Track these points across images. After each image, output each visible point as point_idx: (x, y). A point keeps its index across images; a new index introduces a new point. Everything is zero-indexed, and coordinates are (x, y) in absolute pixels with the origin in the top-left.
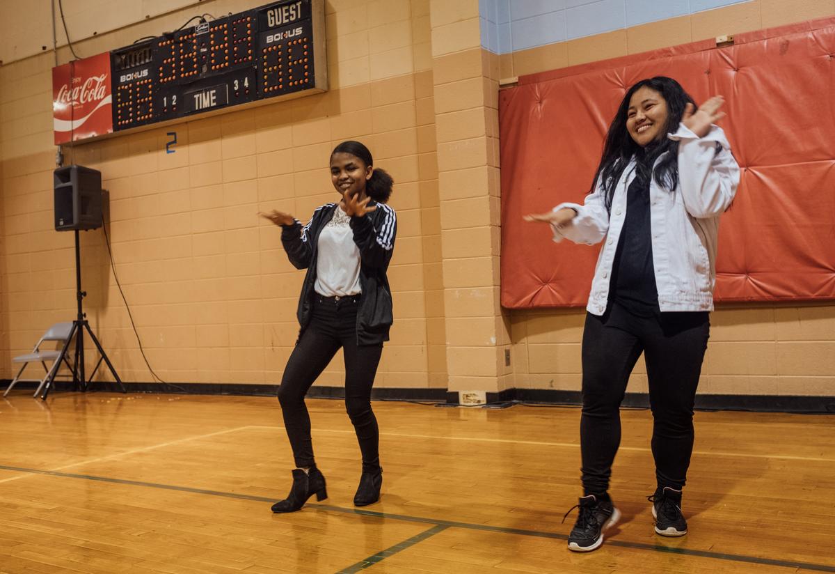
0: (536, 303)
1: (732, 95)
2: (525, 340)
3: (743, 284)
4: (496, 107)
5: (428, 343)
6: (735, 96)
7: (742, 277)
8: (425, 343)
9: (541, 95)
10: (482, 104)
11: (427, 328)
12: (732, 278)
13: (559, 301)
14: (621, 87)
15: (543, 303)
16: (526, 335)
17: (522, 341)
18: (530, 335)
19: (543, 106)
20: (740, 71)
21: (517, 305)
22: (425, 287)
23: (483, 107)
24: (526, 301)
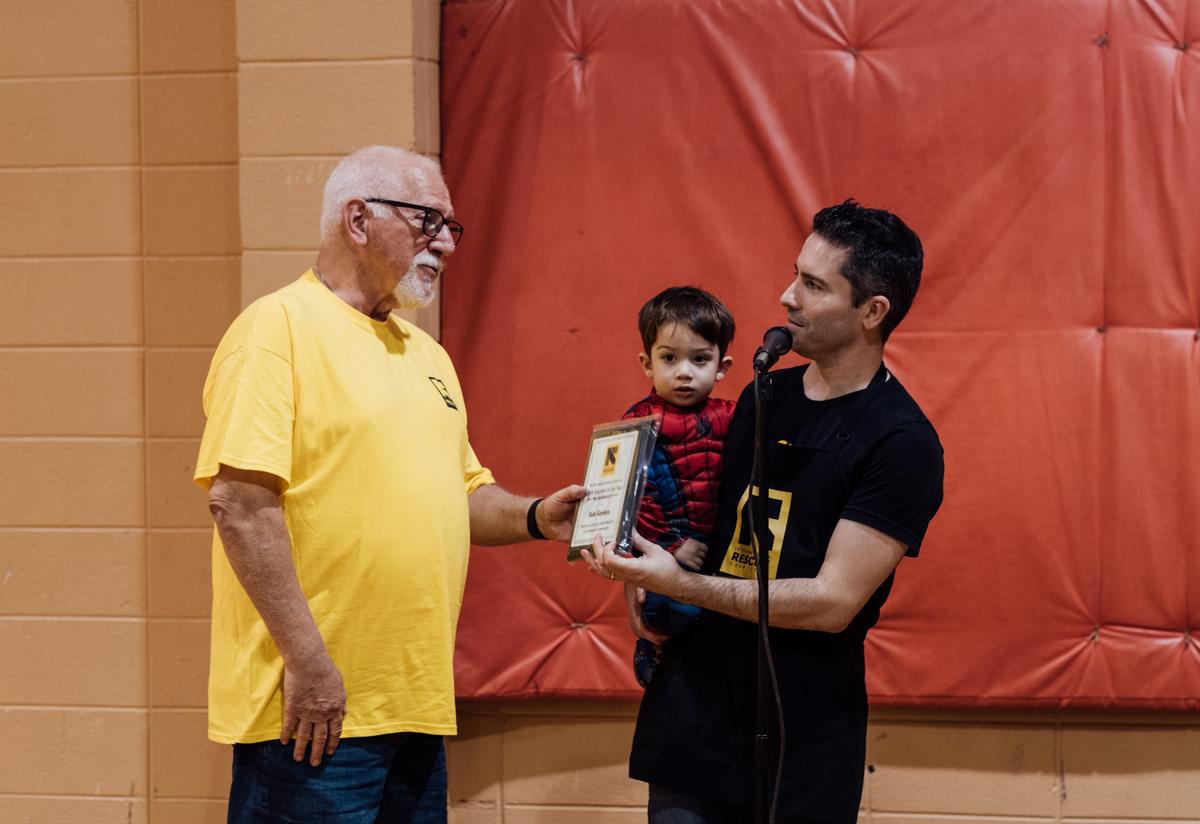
0: (548, 683)
1: (1169, 120)
2: (493, 792)
3: (1177, 659)
4: (435, 55)
5: (151, 792)
6: (1176, 123)
7: (1175, 641)
8: (140, 787)
9: (584, 34)
10: (408, 49)
11: (148, 738)
12: (1146, 641)
13: (623, 682)
14: (840, 47)
15: (571, 685)
16: (501, 776)
17: (485, 795)
18: (514, 777)
19: (589, 70)
20: (1192, 52)
21: (487, 689)
22: (146, 608)
23: (409, 62)
24: (517, 677)
